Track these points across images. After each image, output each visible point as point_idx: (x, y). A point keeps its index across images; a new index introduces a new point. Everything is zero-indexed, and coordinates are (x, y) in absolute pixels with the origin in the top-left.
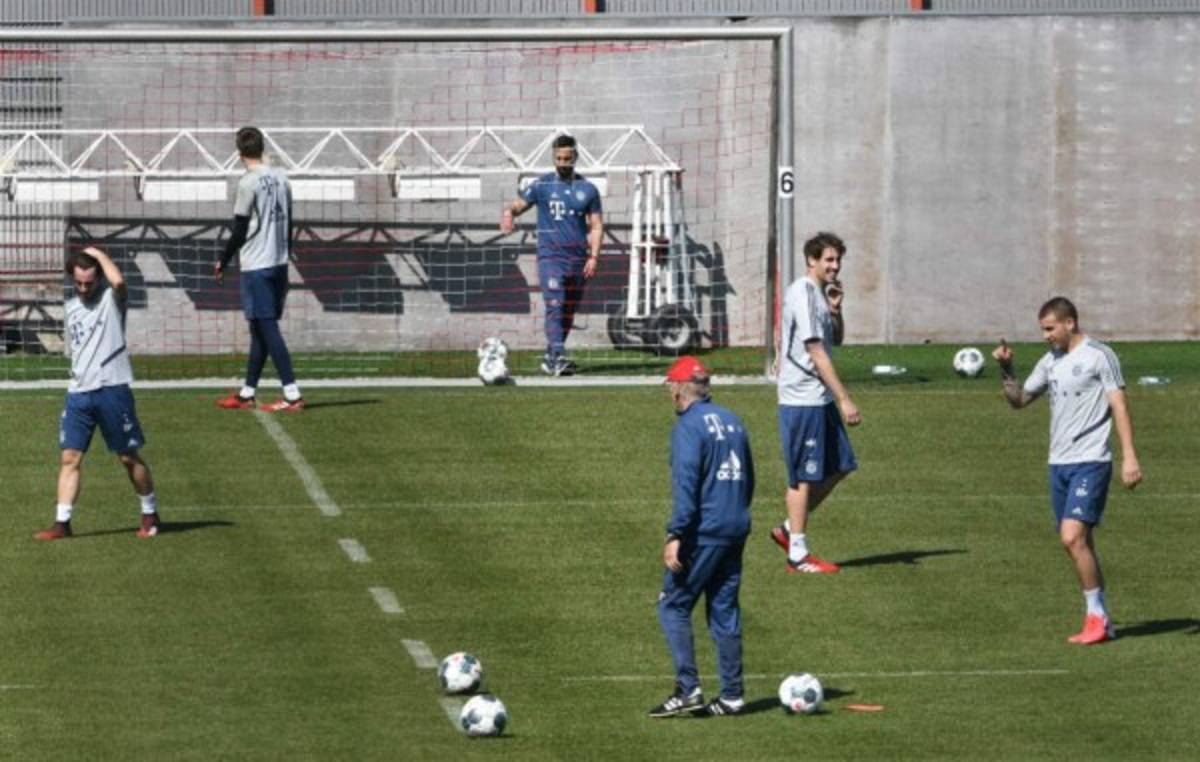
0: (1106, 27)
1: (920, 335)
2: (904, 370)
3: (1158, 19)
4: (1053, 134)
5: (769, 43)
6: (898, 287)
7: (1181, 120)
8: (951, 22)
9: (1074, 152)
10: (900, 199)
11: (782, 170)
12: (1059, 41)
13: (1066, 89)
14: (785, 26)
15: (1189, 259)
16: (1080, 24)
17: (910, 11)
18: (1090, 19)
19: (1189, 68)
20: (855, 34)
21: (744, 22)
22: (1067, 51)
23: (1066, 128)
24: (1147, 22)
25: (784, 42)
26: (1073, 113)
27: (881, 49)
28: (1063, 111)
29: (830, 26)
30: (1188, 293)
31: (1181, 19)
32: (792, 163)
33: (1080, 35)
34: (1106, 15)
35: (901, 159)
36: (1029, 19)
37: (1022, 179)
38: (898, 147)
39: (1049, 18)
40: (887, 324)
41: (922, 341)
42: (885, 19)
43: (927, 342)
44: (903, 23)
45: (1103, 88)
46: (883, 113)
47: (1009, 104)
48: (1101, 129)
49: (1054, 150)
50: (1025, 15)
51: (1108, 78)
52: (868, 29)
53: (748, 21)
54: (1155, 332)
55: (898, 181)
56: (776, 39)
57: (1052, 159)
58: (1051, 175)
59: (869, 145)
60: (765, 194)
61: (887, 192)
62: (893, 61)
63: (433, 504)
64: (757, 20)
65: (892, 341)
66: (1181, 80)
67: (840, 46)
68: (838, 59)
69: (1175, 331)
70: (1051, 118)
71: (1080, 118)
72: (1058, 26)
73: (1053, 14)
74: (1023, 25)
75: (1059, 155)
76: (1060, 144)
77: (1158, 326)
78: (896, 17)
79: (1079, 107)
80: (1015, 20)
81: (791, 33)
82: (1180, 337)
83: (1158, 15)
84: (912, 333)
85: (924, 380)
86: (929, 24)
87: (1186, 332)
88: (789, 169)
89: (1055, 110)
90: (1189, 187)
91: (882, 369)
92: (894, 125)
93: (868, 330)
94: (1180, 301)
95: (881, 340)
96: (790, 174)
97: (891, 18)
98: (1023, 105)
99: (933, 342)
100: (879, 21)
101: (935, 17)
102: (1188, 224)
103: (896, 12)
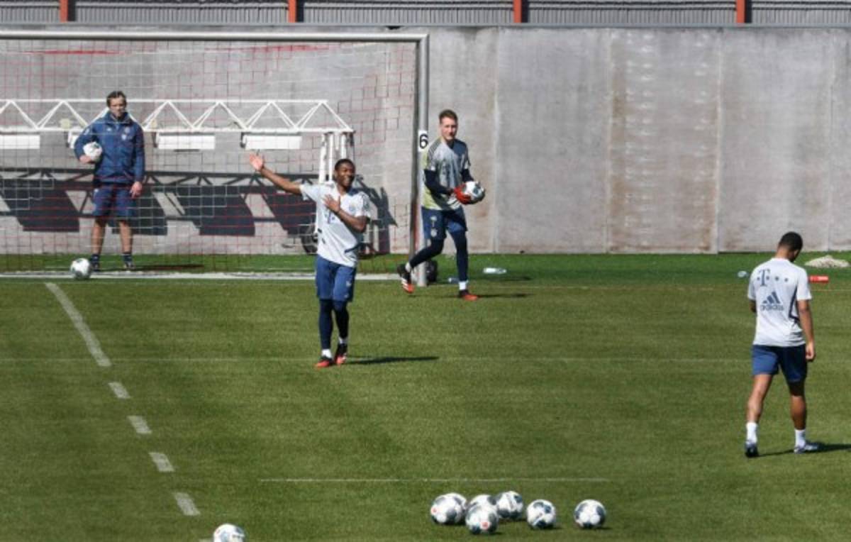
0: (648, 36)
1: (517, 247)
3: (684, 31)
4: (610, 111)
5: (414, 45)
6: (502, 214)
7: (698, 101)
8: (541, 31)
9: (624, 121)
10: (504, 154)
11: (421, 132)
12: (615, 45)
13: (620, 78)
14: (423, 32)
15: (703, 197)
16: (629, 34)
17: (513, 24)
18: (637, 31)
19: (704, 65)
20: (474, 39)
21: (398, 30)
22: (621, 54)
23: (619, 107)
24: (677, 33)
25: (423, 45)
26: (625, 95)
27: (492, 49)
28: (618, 94)
29: (457, 34)
30: (702, 221)
31: (699, 31)
32: (427, 128)
33: (630, 42)
34: (648, 28)
35: (505, 125)
36: (595, 30)
37: (588, 140)
38: (503, 117)
39: (608, 29)
40: (494, 239)
41: (518, 252)
42: (495, 29)
43: (522, 252)
44: (508, 32)
45: (644, 79)
46: (493, 94)
47: (580, 89)
48: (643, 106)
49: (611, 121)
50: (591, 27)
51: (648, 72)
52: (484, 36)
53: (401, 29)
54: (679, 248)
55: (504, 142)
56: (418, 41)
57: (609, 127)
58: (608, 138)
59: (484, 116)
60: (410, 149)
61: (494, 149)
62: (501, 55)
63: (175, 360)
64: (407, 28)
65: (497, 251)
66: (698, 73)
67: (464, 47)
68: (463, 57)
69: (692, 247)
70: (609, 99)
71: (628, 99)
72: (615, 35)
73: (611, 27)
74: (591, 35)
75: (614, 124)
76: (615, 116)
77: (681, 243)
78: (503, 27)
79: (629, 91)
80: (585, 30)
81: (428, 37)
82: (696, 251)
83: (683, 29)
84: (511, 246)
85: (527, 279)
86: (525, 32)
87: (700, 248)
88: (425, 132)
89: (612, 92)
90: (703, 147)
91: (489, 270)
92: (501, 102)
93: (482, 243)
94: (696, 227)
95: (490, 251)
96: (426, 136)
97: (500, 28)
98: (590, 90)
99: (527, 252)
100: (490, 30)
101: (530, 28)
102: (702, 173)
103: (504, 24)
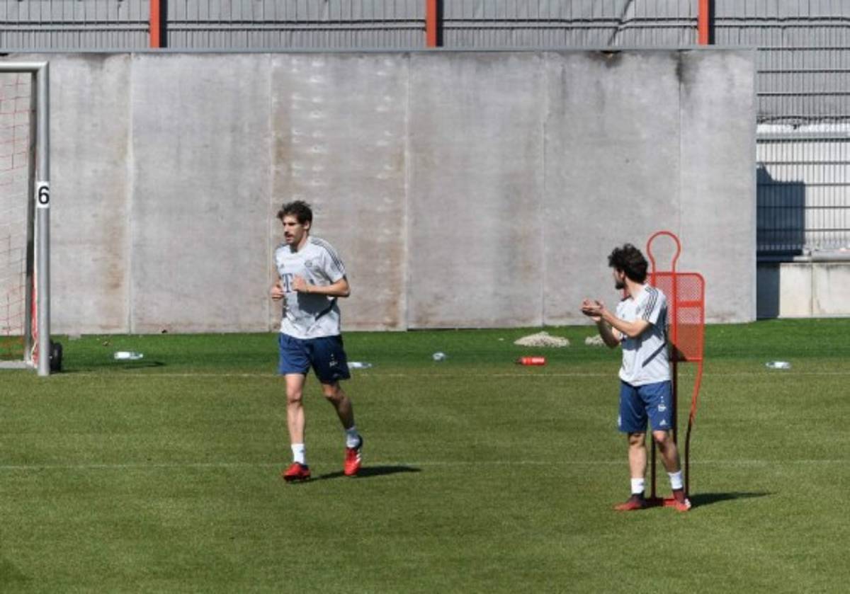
0: (317, 63)
1: (157, 326)
2: (141, 356)
3: (361, 57)
4: (271, 155)
5: (29, 75)
6: (139, 285)
7: (380, 143)
8: (185, 58)
9: (290, 170)
10: (141, 210)
11: (39, 184)
12: (277, 75)
13: (283, 115)
14: (42, 61)
15: (388, 262)
16: (294, 60)
17: (149, 49)
18: (303, 57)
19: (388, 98)
20: (102, 68)
21: (5, 57)
22: (283, 83)
23: (283, 151)
24: (353, 59)
25: (41, 75)
26: (289, 137)
27: (124, 80)
28: (280, 136)
29: (81, 62)
30: (387, 291)
31: (380, 57)
32: (48, 179)
33: (295, 70)
34: (317, 53)
35: (141, 176)
36: (251, 56)
37: (245, 193)
38: (138, 165)
39: (268, 55)
40: (130, 317)
41: (160, 332)
42: (127, 55)
43: (164, 332)
44: (143, 59)
45: (314, 116)
46: (126, 136)
47: (234, 129)
48: (313, 150)
49: (273, 168)
50: (248, 53)
51: (318, 107)
52: (113, 64)
53: (10, 56)
54: (359, 324)
55: (138, 193)
56: (34, 72)
57: (271, 176)
58: (271, 189)
59: (115, 163)
60: (24, 206)
61: (130, 203)
62: (134, 89)
64: (17, 56)
65: (134, 331)
66: (380, 109)
67: (89, 79)
68: (87, 90)
69: (375, 324)
70: (270, 141)
71: (294, 141)
72: (276, 62)
73: (271, 53)
74: (247, 61)
75: (277, 173)
76: (277, 163)
77: (360, 318)
78: (137, 53)
79: (294, 132)
80: (239, 57)
81: (48, 67)
82: (380, 328)
83: (361, 54)
84: (152, 325)
85: (159, 364)
86: (166, 60)
87: (385, 324)
88: (46, 184)
89: (273, 134)
90: (387, 200)
91: (122, 355)
92: (137, 146)
93: (114, 322)
94: (380, 298)
95: (124, 331)
96: (47, 188)
97: (132, 55)
98: (247, 130)
99: (169, 332)
100: (123, 57)
101: (170, 54)
102: (387, 231)
103: (137, 49)
